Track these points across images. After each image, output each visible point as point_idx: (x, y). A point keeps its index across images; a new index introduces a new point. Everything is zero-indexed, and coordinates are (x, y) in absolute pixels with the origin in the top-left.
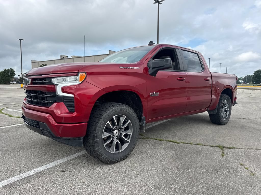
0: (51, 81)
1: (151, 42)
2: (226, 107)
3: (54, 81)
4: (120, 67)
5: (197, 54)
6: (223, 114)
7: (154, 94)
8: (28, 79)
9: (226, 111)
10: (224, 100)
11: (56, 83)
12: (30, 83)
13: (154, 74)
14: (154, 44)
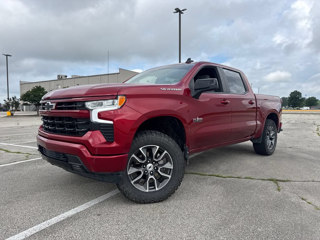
0: (84, 106)
1: (189, 59)
2: (271, 135)
3: (89, 105)
4: (161, 89)
5: (239, 73)
6: (269, 142)
7: (197, 119)
8: (51, 103)
9: (271, 139)
10: (269, 126)
11: (90, 108)
12: (54, 108)
13: (197, 96)
14: (193, 61)
